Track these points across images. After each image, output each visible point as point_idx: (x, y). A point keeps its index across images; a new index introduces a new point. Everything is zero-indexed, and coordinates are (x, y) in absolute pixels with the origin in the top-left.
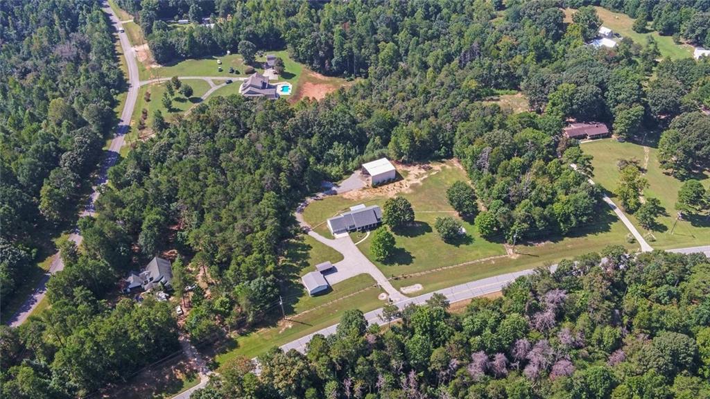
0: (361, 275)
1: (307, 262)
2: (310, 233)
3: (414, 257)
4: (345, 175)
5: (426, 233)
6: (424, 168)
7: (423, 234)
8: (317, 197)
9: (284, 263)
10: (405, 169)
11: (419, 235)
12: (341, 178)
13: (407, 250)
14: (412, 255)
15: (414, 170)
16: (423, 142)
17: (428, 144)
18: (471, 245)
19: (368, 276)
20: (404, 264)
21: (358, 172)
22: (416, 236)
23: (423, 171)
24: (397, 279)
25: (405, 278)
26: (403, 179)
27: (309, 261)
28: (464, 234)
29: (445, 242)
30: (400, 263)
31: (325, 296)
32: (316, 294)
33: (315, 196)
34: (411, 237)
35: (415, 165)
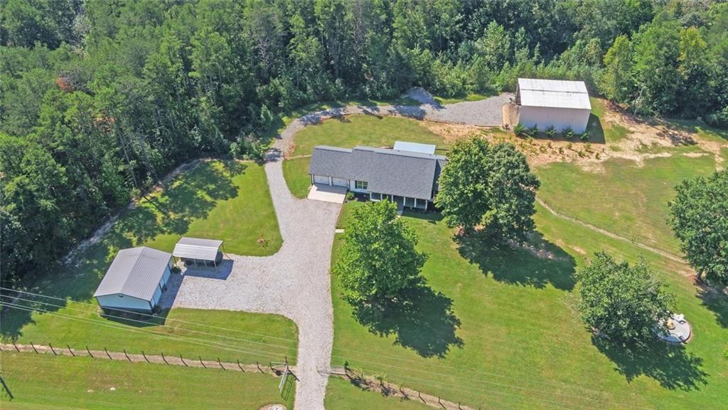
0: (271, 318)
1: (187, 223)
2: (269, 167)
3: (459, 342)
4: (477, 92)
5: (549, 286)
6: (673, 138)
7: (539, 285)
8: (378, 110)
9: (148, 205)
10: (626, 125)
11: (523, 281)
12: (460, 95)
13: (455, 311)
14: (458, 333)
15: (645, 134)
16: (699, 76)
17: (712, 83)
18: (679, 393)
19: (290, 329)
20: (415, 347)
21: (507, 97)
22: (512, 281)
23: (666, 142)
24: (356, 382)
25: (386, 392)
26: (603, 142)
27: (195, 223)
28: (678, 346)
29: (595, 341)
30: (404, 341)
31: (133, 329)
32: (111, 313)
33: (374, 107)
34: (497, 278)
35: (653, 124)
